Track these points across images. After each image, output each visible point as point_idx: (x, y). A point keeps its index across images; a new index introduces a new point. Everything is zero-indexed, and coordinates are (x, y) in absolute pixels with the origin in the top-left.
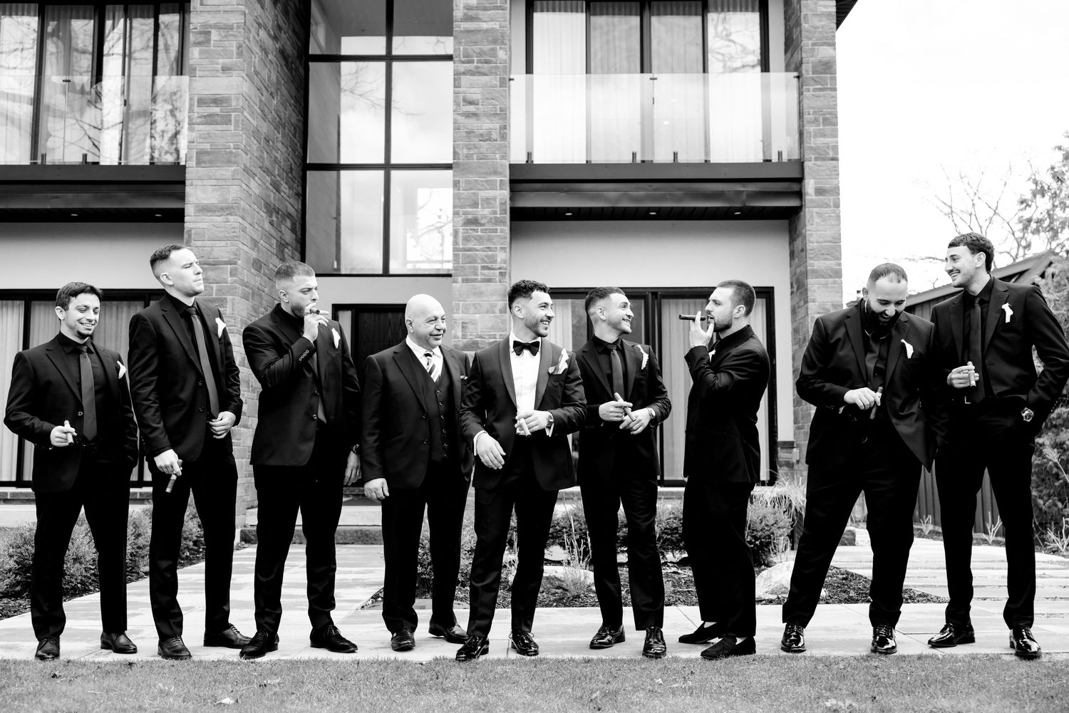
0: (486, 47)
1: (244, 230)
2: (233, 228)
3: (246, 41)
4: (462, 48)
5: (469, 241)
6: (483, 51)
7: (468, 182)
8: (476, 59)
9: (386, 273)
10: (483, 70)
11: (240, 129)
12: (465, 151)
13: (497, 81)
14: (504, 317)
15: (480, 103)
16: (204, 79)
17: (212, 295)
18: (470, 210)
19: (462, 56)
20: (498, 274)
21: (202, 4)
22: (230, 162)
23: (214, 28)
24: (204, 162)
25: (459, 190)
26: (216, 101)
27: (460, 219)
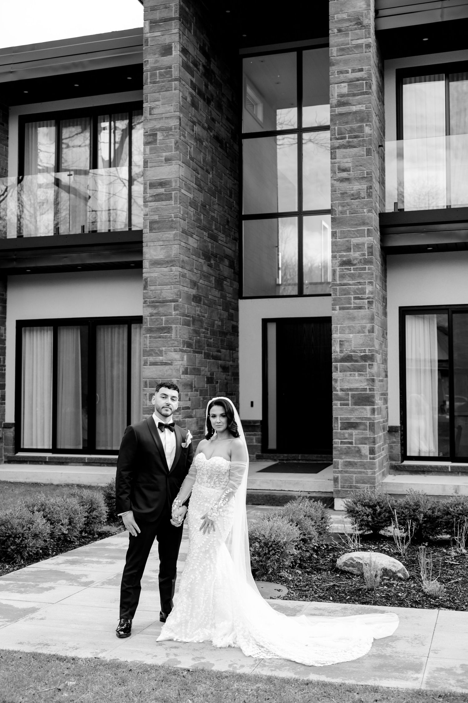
0: (355, 125)
1: (184, 276)
2: (175, 276)
3: (182, 137)
4: (336, 128)
5: (344, 278)
6: (353, 129)
7: (342, 232)
8: (347, 135)
9: (301, 294)
10: (352, 144)
11: (178, 203)
12: (340, 208)
13: (364, 151)
14: (372, 336)
15: (351, 170)
16: (154, 168)
17: (162, 325)
18: (345, 254)
19: (336, 134)
20: (367, 303)
21: (150, 114)
22: (173, 228)
23: (159, 131)
24: (155, 229)
25: (336, 239)
26: (162, 184)
27: (337, 261)
